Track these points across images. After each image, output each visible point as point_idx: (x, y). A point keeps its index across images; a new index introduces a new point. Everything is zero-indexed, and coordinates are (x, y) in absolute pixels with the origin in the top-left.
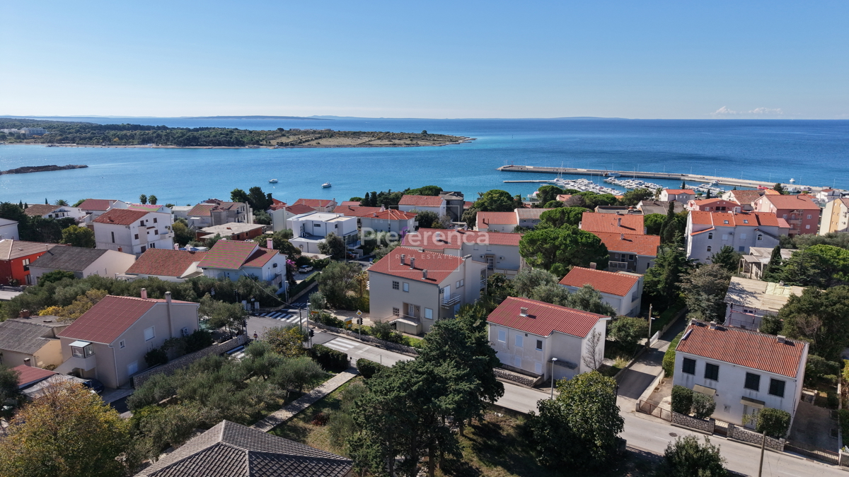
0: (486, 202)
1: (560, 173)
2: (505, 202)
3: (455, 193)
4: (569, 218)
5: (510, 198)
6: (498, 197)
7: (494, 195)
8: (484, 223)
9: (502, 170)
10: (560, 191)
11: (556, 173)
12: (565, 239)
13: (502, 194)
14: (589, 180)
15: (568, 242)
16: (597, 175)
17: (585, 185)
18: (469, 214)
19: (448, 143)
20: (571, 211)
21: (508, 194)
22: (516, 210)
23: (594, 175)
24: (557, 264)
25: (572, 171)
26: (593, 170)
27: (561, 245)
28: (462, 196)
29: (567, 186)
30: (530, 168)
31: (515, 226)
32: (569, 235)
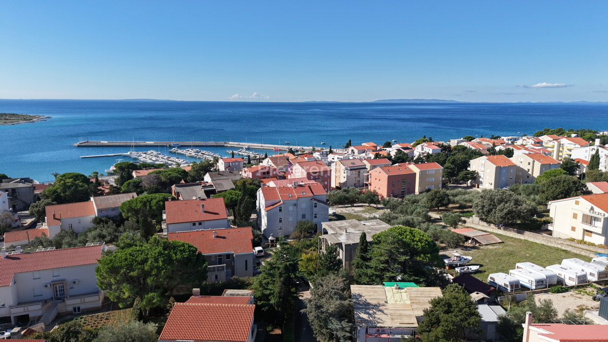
0: (59, 188)
1: (132, 146)
2: (81, 187)
3: (22, 179)
4: (151, 207)
5: (86, 180)
6: (72, 182)
7: (67, 180)
8: (55, 218)
9: (79, 146)
10: (135, 167)
11: (129, 146)
12: (156, 260)
13: (77, 177)
14: (158, 151)
15: (161, 264)
16: (163, 146)
17: (155, 156)
18: (37, 206)
19: (21, 121)
20: (152, 199)
21: (83, 176)
22: (92, 199)
23: (161, 146)
24: (151, 295)
25: (142, 143)
26: (159, 143)
27: (152, 269)
28: (31, 181)
29: (140, 158)
30: (105, 142)
31: (93, 216)
32: (160, 254)
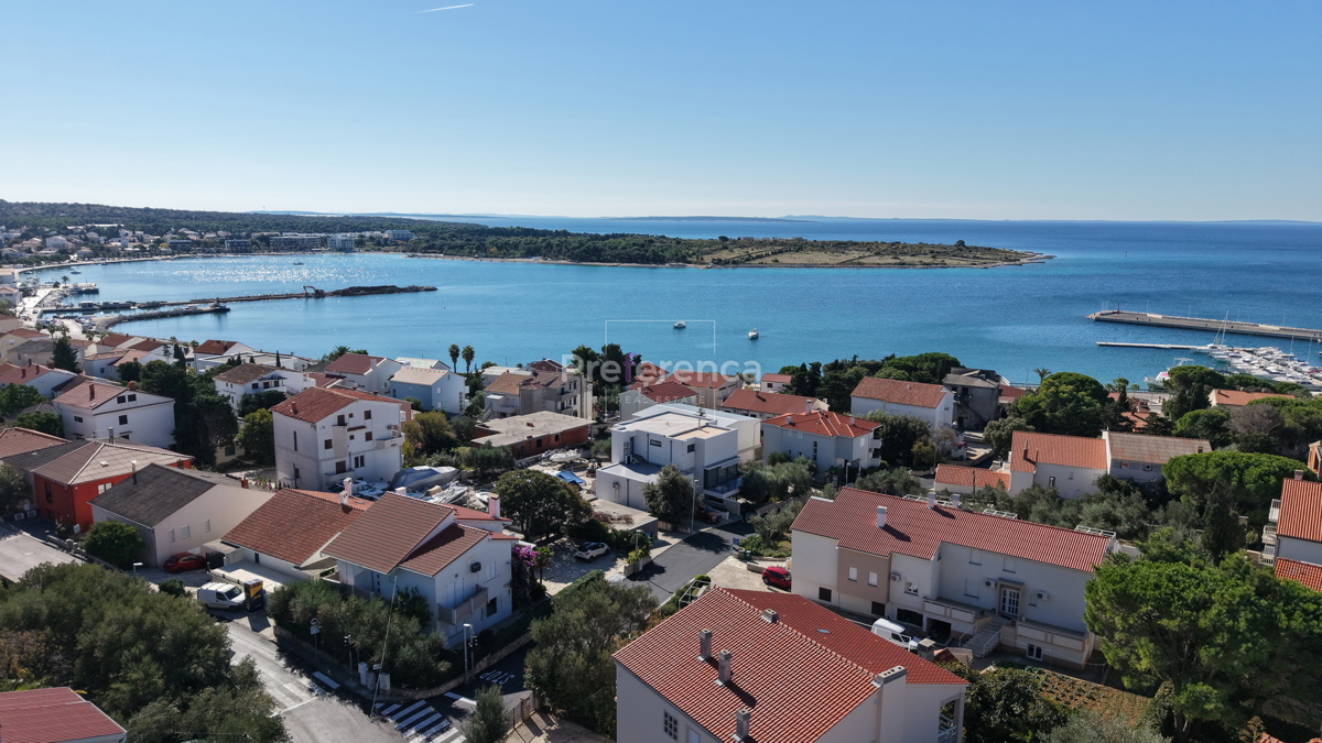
0: (1044, 400)
1: (1221, 332)
2: (1088, 405)
3: (982, 372)
4: (1241, 481)
5: (1099, 393)
6: (1070, 393)
7: (1063, 388)
8: (1026, 458)
9: (1097, 320)
10: (1218, 381)
11: (1214, 331)
12: (1233, 613)
13: (1082, 383)
14: (1285, 350)
15: (1242, 625)
16: (1306, 340)
17: (1277, 362)
18: (998, 428)
19: (1000, 263)
20: (1248, 466)
21: (1096, 383)
22: (1105, 435)
23: (1298, 339)
24: (1202, 688)
25: (1247, 327)
26: (1294, 330)
27: (1216, 630)
28: (996, 378)
29: (1235, 361)
30: (1156, 317)
31: (1101, 473)
32: (1245, 601)
